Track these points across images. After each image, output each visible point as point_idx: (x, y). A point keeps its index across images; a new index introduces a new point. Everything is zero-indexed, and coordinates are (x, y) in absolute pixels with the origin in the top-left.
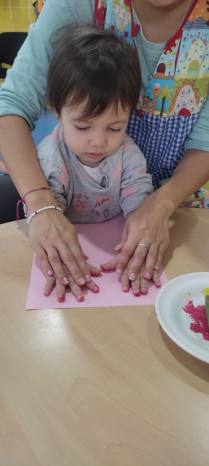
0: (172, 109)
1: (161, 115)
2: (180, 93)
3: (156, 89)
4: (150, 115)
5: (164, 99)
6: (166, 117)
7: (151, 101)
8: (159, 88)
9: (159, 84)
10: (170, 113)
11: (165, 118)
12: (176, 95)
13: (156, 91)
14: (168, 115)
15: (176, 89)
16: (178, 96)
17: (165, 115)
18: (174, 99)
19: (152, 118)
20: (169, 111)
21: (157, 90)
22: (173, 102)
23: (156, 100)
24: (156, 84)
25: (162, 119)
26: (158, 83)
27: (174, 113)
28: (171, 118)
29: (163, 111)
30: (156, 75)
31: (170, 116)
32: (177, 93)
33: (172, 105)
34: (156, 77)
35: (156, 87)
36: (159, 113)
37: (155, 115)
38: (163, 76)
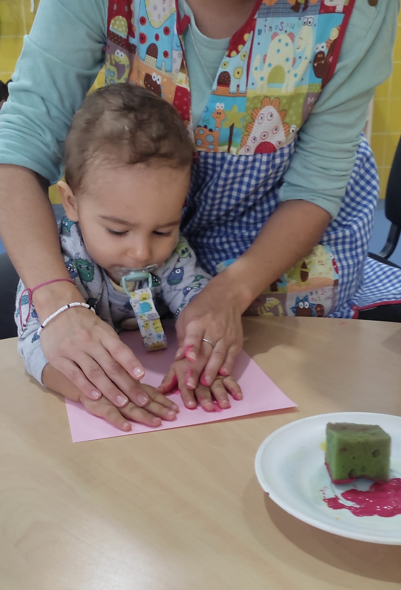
0: (244, 143)
1: (229, 151)
2: (257, 118)
3: (219, 112)
4: (211, 154)
5: (232, 128)
6: (234, 154)
7: (211, 133)
8: (224, 110)
9: (223, 105)
10: (241, 149)
11: (233, 156)
12: (251, 120)
13: (218, 115)
14: (238, 151)
15: (250, 112)
16: (254, 122)
17: (234, 150)
18: (248, 127)
19: (214, 158)
20: (241, 145)
21: (220, 113)
23: (219, 130)
24: (218, 104)
25: (230, 158)
26: (220, 103)
27: (248, 150)
28: (243, 159)
29: (232, 144)
30: (215, 91)
31: (240, 154)
32: (253, 118)
33: (246, 135)
34: (216, 93)
35: (217, 109)
36: (226, 147)
37: (219, 153)
38: (228, 92)
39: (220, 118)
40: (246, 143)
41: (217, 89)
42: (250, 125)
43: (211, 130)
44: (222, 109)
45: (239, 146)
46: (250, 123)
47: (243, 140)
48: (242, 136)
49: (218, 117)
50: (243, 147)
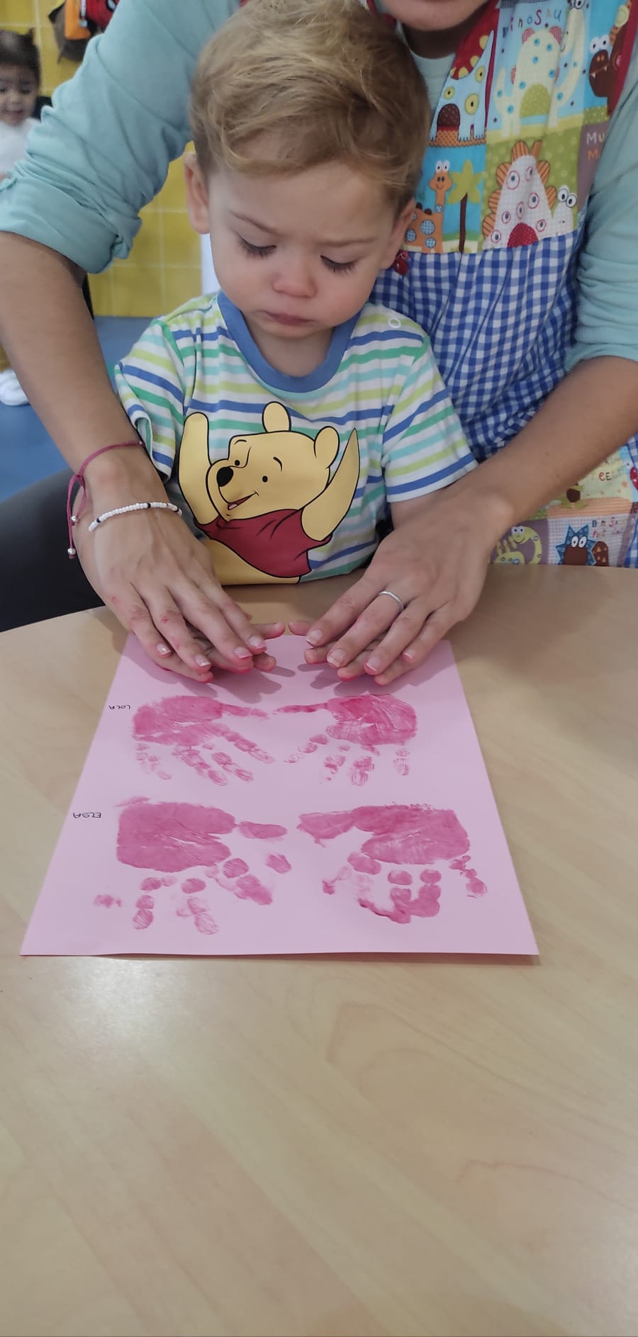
0: (488, 227)
1: (460, 249)
2: (505, 181)
3: (440, 177)
4: (430, 259)
5: (464, 202)
6: (474, 251)
7: (429, 217)
8: (447, 172)
9: (447, 163)
10: (485, 239)
11: (472, 256)
12: (497, 187)
13: (440, 183)
14: (479, 245)
15: (493, 171)
16: (500, 188)
17: (471, 246)
18: (491, 200)
19: (437, 265)
20: (484, 234)
21: (443, 179)
22: (490, 207)
23: (443, 209)
24: (439, 164)
25: (465, 261)
26: (443, 161)
27: (497, 239)
28: (489, 256)
29: (466, 237)
30: (433, 141)
31: (484, 248)
32: (497, 182)
33: (489, 216)
34: (435, 145)
35: (438, 171)
36: (456, 243)
37: (445, 254)
38: (455, 140)
39: (443, 186)
40: (493, 228)
41: (437, 136)
42: (494, 195)
43: (428, 212)
44: (446, 170)
45: (482, 237)
46: (494, 192)
47: (485, 224)
48: (482, 219)
49: (440, 186)
50: (487, 236)
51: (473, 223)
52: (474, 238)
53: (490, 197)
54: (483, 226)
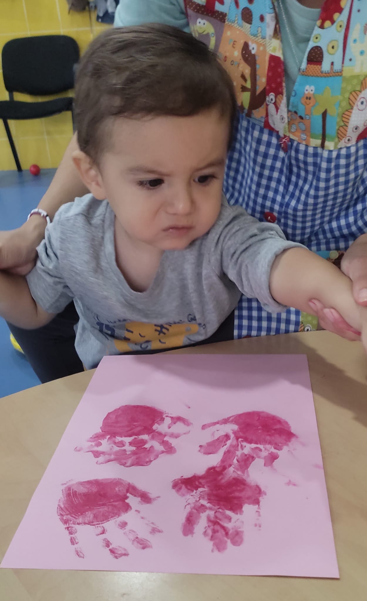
0: (343, 135)
1: (323, 146)
2: (356, 104)
3: (308, 96)
4: (302, 148)
5: (324, 115)
6: (332, 149)
7: (302, 120)
8: (313, 94)
9: (313, 87)
10: (339, 141)
11: (330, 151)
12: (350, 107)
13: (308, 101)
14: (336, 144)
15: (347, 95)
16: (352, 109)
17: (330, 145)
18: (344, 115)
19: (306, 153)
20: (339, 138)
21: (310, 98)
22: (343, 121)
23: (310, 118)
24: (307, 87)
25: (325, 154)
26: (310, 85)
27: (349, 140)
28: (343, 152)
29: (327, 139)
30: (304, 71)
31: (339, 147)
32: (350, 104)
33: (342, 126)
34: (306, 74)
35: (306, 92)
36: (319, 142)
37: (311, 147)
38: (319, 72)
39: (310, 103)
40: (346, 135)
41: (306, 68)
42: (347, 113)
43: (301, 118)
44: (312, 93)
45: (337, 140)
46: (347, 111)
47: (339, 132)
48: (337, 127)
49: (308, 103)
50: (341, 139)
51: (331, 130)
52: (332, 140)
53: (344, 114)
54: (338, 133)
